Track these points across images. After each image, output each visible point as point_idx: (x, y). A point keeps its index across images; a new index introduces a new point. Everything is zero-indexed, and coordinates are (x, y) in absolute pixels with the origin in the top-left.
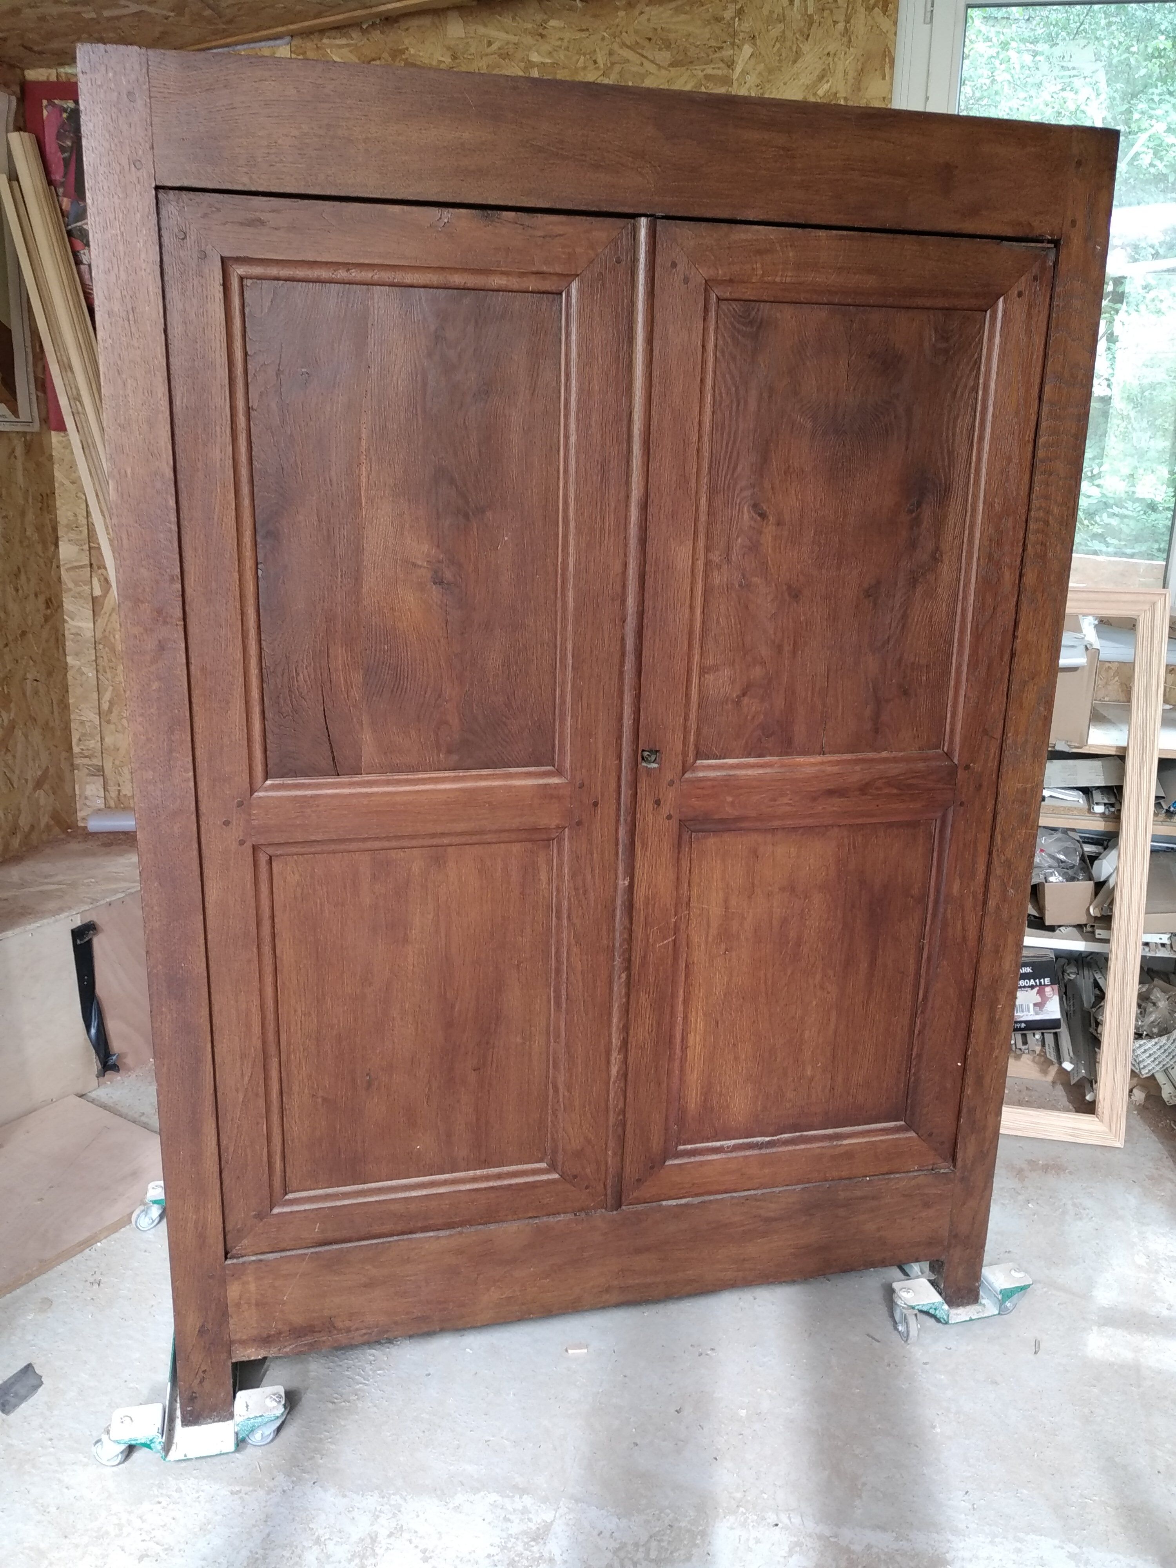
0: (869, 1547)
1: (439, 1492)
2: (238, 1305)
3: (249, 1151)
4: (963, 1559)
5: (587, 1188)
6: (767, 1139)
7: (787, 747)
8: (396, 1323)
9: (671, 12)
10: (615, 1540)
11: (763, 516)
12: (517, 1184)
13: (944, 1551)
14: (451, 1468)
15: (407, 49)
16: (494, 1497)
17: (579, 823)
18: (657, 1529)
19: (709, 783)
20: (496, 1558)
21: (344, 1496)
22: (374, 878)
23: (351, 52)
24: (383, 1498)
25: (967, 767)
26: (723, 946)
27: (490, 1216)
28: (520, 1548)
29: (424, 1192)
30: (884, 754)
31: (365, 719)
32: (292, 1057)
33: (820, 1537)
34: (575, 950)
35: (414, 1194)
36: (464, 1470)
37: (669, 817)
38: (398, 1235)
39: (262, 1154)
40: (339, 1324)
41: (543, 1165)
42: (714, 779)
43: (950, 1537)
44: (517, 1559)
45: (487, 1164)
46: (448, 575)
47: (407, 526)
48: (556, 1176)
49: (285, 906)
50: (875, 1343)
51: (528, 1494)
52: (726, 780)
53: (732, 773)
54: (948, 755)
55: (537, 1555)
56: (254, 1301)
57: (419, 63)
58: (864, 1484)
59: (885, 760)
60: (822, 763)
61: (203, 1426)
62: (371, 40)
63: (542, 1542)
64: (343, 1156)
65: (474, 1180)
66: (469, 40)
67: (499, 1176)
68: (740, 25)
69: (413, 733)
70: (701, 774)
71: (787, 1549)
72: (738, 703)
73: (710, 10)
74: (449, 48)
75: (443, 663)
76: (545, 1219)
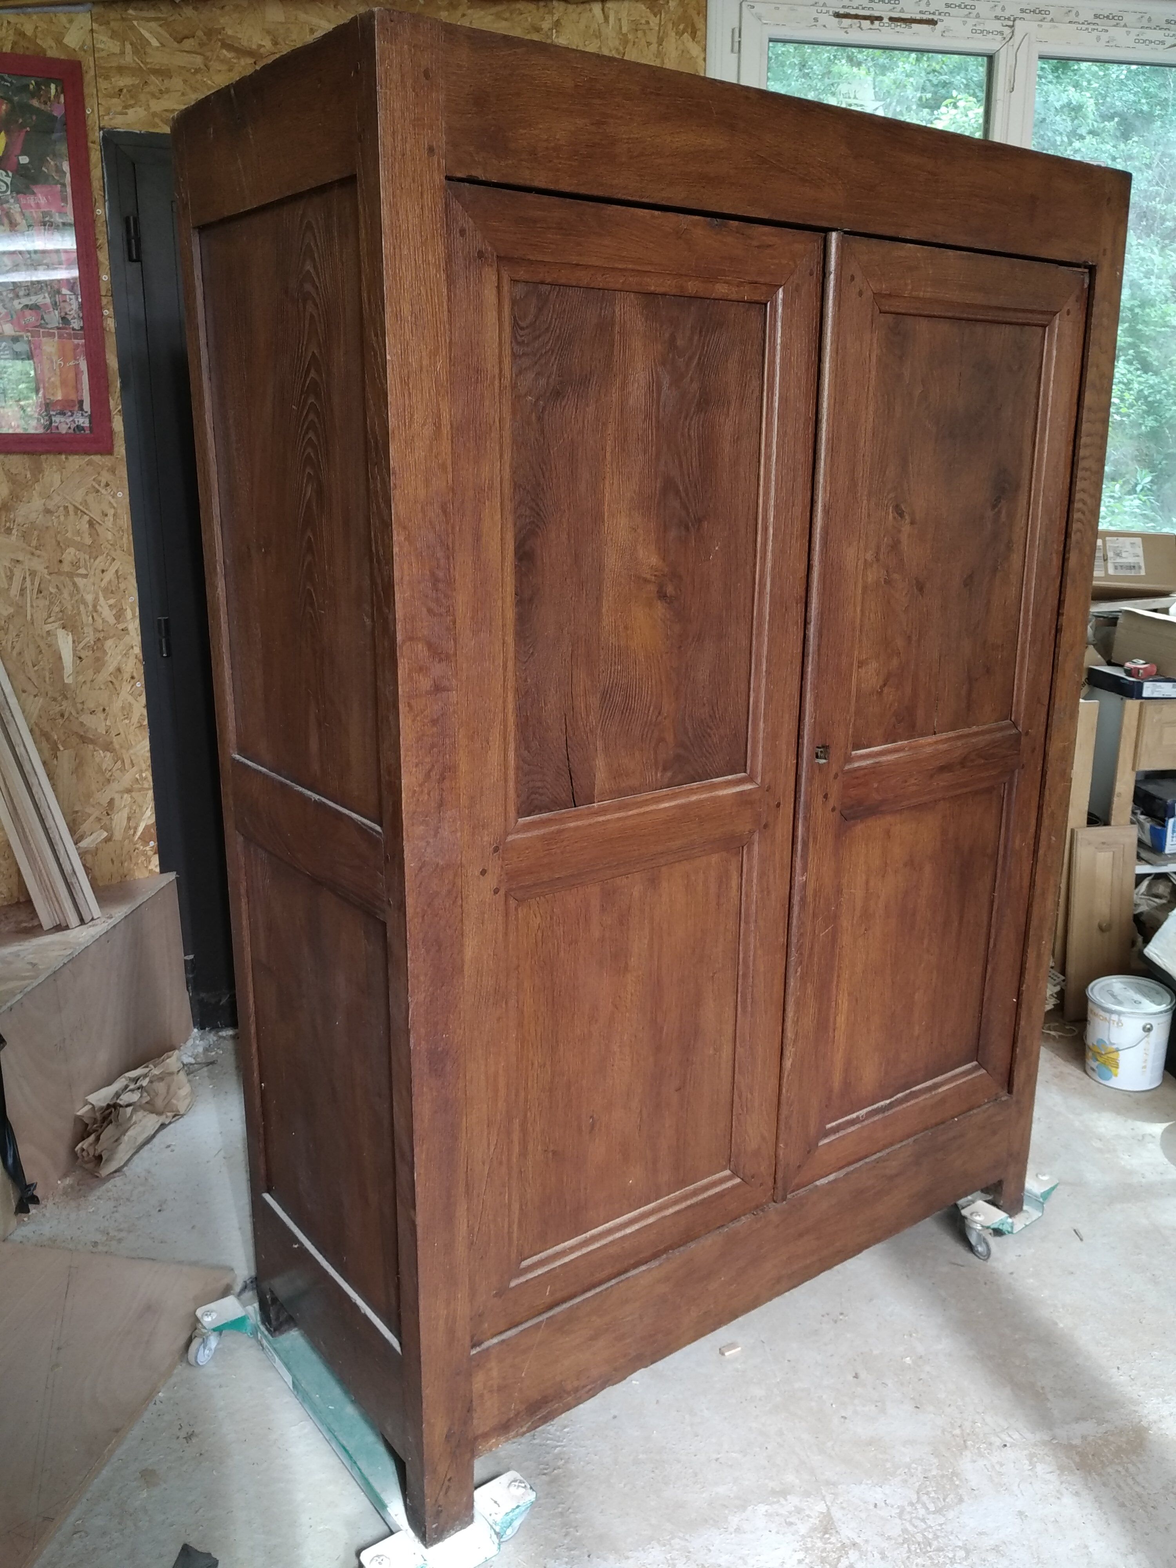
0: (1084, 1438)
1: (711, 1522)
2: (481, 1396)
3: (492, 1226)
4: (1155, 1422)
5: (761, 1184)
6: (888, 1101)
7: (912, 731)
8: (615, 1370)
9: (493, 17)
10: (892, 1506)
11: (901, 515)
12: (710, 1197)
13: (1138, 1420)
14: (704, 1495)
15: (224, 29)
16: (762, 1508)
17: (766, 826)
18: (917, 1484)
19: (862, 772)
20: (807, 1561)
21: (627, 1558)
22: (603, 909)
23: (160, 26)
24: (665, 1546)
25: (1027, 733)
26: (864, 927)
27: (688, 1237)
28: (819, 1544)
29: (636, 1227)
30: (975, 729)
31: (599, 744)
32: (529, 1114)
33: (1044, 1443)
34: (759, 952)
35: (629, 1231)
36: (717, 1493)
37: (833, 810)
38: (615, 1277)
39: (503, 1227)
40: (569, 1387)
41: (727, 1172)
42: (865, 768)
43: (1134, 1408)
44: (824, 1555)
45: (683, 1183)
46: (670, 590)
47: (641, 539)
48: (738, 1180)
49: (528, 953)
50: (962, 1269)
51: (789, 1494)
52: (874, 767)
53: (877, 760)
54: (1015, 725)
55: (839, 1545)
56: (495, 1388)
57: (236, 45)
58: (1043, 1388)
59: (976, 734)
60: (936, 743)
61: (446, 1540)
62: (183, 15)
63: (833, 1531)
64: (568, 1208)
65: (676, 1202)
66: (289, 25)
67: (695, 1193)
68: (557, 37)
69: (637, 754)
70: (856, 765)
71: (1027, 1462)
72: (880, 693)
73: (529, 20)
74: (268, 32)
75: (663, 679)
76: (731, 1225)
